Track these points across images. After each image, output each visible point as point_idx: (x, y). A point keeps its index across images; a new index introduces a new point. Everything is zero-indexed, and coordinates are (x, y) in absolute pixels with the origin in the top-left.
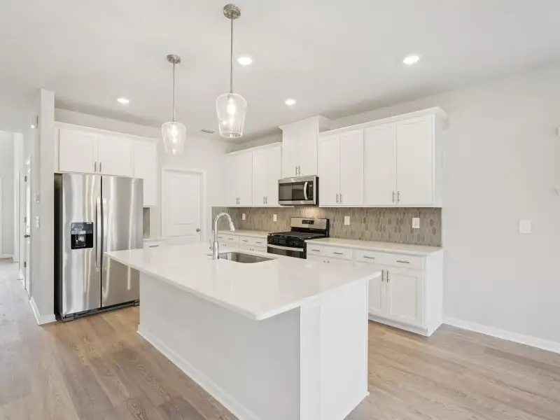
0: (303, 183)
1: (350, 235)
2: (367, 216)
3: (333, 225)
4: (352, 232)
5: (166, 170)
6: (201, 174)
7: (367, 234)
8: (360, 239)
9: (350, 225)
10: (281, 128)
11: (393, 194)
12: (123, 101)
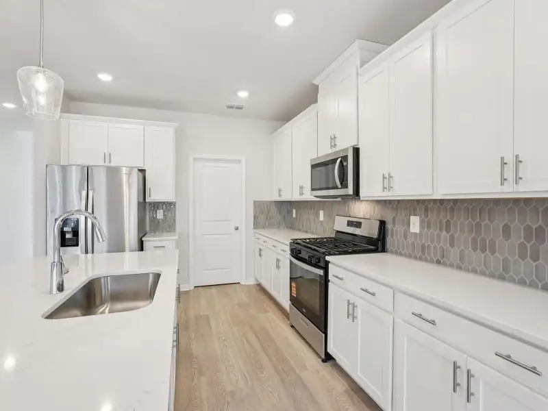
1: (421, 253)
2: (452, 217)
3: (392, 230)
4: (423, 246)
5: (195, 159)
6: (239, 162)
7: (454, 253)
8: (438, 262)
9: (421, 233)
10: (316, 82)
11: (503, 163)
12: (105, 77)
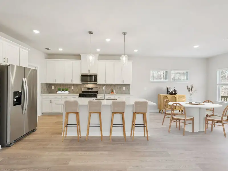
0: (93, 76)
6: (36, 67)
10: (81, 54)
11: (122, 81)
